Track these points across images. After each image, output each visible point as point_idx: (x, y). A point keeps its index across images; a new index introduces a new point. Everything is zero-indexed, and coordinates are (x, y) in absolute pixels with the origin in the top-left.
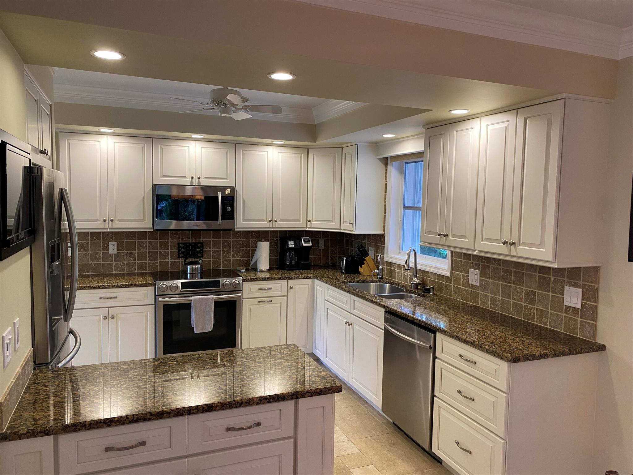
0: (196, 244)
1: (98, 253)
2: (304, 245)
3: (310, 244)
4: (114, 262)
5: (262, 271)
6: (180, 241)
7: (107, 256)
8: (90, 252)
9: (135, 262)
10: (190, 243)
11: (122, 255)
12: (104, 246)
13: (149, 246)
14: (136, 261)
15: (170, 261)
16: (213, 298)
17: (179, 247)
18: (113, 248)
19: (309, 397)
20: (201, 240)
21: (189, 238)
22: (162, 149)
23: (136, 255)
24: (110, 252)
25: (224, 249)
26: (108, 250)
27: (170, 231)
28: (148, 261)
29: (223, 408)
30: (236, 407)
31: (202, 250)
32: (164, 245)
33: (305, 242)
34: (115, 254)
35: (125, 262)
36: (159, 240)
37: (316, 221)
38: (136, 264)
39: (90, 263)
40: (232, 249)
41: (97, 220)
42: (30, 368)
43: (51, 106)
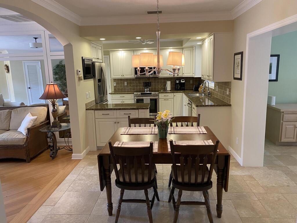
4: (126, 88)
5: (168, 91)
6: (144, 81)
8: (120, 85)
10: (147, 82)
12: (123, 83)
13: (135, 83)
15: (141, 88)
16: (150, 98)
17: (144, 83)
20: (150, 81)
22: (136, 53)
23: (132, 86)
25: (157, 84)
27: (141, 78)
28: (135, 88)
31: (151, 84)
32: (140, 83)
33: (182, 81)
34: (126, 85)
35: (129, 88)
36: (138, 81)
37: (185, 73)
38: (132, 89)
39: (120, 88)
40: (160, 84)
41: (120, 75)
42: (94, 103)
43: (101, 47)
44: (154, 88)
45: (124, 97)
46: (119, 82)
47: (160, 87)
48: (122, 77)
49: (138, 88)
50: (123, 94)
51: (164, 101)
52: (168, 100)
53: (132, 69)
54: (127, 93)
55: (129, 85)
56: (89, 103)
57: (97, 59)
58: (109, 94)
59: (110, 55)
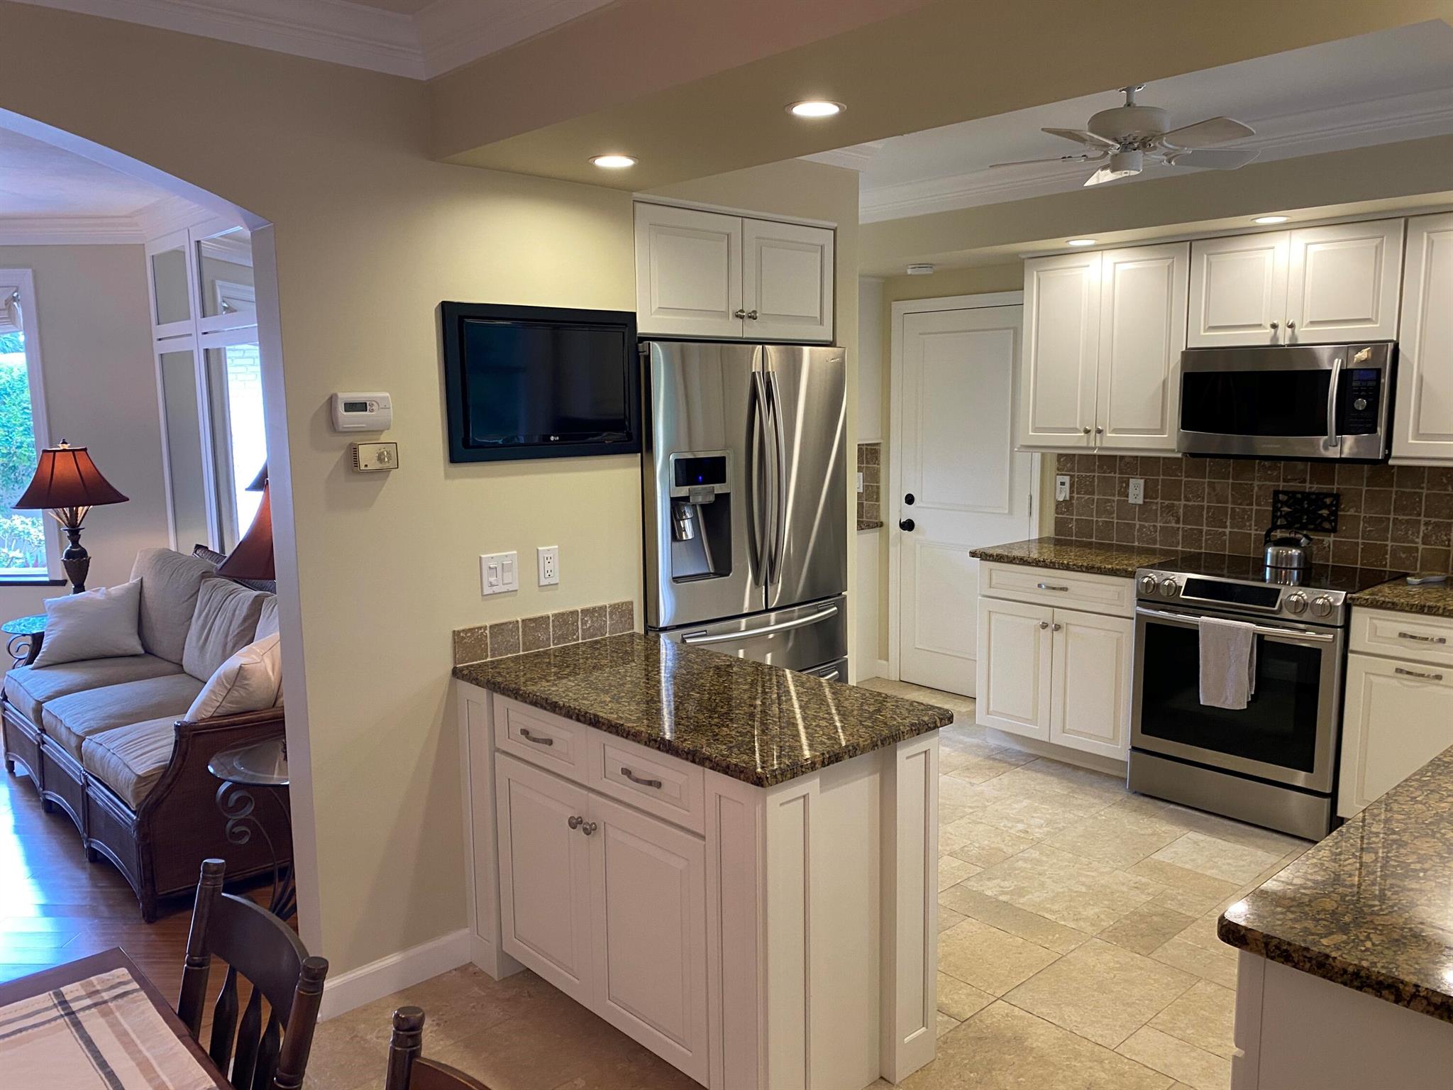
0: (1320, 496)
1: (1109, 501)
4: (1138, 523)
6: (1282, 485)
7: (1124, 508)
9: (1178, 526)
10: (1305, 493)
11: (1154, 508)
12: (1122, 487)
13: (1209, 494)
14: (1181, 525)
15: (1253, 532)
17: (1276, 501)
18: (1136, 491)
19: (711, 769)
20: (1336, 486)
21: (1304, 481)
22: (1209, 264)
23: (1181, 510)
24: (1131, 500)
25: (1400, 518)
26: (1127, 496)
27: (1257, 461)
28: (1205, 528)
30: (623, 736)
31: (1335, 513)
34: (1140, 505)
35: (1158, 525)
36: (1231, 481)
38: (1181, 533)
39: (1095, 519)
40: (1423, 519)
41: (1075, 430)
42: (608, 622)
43: (835, 230)
44: (1361, 546)
45: (1065, 589)
46: (1094, 476)
47: (1421, 547)
48: (1088, 443)
49: (1228, 530)
50: (1059, 569)
51: (1394, 682)
52: (1441, 682)
53: (1164, 383)
54: (1090, 569)
55: (1159, 500)
56: (521, 630)
57: (737, 316)
58: (973, 554)
59: (1023, 289)
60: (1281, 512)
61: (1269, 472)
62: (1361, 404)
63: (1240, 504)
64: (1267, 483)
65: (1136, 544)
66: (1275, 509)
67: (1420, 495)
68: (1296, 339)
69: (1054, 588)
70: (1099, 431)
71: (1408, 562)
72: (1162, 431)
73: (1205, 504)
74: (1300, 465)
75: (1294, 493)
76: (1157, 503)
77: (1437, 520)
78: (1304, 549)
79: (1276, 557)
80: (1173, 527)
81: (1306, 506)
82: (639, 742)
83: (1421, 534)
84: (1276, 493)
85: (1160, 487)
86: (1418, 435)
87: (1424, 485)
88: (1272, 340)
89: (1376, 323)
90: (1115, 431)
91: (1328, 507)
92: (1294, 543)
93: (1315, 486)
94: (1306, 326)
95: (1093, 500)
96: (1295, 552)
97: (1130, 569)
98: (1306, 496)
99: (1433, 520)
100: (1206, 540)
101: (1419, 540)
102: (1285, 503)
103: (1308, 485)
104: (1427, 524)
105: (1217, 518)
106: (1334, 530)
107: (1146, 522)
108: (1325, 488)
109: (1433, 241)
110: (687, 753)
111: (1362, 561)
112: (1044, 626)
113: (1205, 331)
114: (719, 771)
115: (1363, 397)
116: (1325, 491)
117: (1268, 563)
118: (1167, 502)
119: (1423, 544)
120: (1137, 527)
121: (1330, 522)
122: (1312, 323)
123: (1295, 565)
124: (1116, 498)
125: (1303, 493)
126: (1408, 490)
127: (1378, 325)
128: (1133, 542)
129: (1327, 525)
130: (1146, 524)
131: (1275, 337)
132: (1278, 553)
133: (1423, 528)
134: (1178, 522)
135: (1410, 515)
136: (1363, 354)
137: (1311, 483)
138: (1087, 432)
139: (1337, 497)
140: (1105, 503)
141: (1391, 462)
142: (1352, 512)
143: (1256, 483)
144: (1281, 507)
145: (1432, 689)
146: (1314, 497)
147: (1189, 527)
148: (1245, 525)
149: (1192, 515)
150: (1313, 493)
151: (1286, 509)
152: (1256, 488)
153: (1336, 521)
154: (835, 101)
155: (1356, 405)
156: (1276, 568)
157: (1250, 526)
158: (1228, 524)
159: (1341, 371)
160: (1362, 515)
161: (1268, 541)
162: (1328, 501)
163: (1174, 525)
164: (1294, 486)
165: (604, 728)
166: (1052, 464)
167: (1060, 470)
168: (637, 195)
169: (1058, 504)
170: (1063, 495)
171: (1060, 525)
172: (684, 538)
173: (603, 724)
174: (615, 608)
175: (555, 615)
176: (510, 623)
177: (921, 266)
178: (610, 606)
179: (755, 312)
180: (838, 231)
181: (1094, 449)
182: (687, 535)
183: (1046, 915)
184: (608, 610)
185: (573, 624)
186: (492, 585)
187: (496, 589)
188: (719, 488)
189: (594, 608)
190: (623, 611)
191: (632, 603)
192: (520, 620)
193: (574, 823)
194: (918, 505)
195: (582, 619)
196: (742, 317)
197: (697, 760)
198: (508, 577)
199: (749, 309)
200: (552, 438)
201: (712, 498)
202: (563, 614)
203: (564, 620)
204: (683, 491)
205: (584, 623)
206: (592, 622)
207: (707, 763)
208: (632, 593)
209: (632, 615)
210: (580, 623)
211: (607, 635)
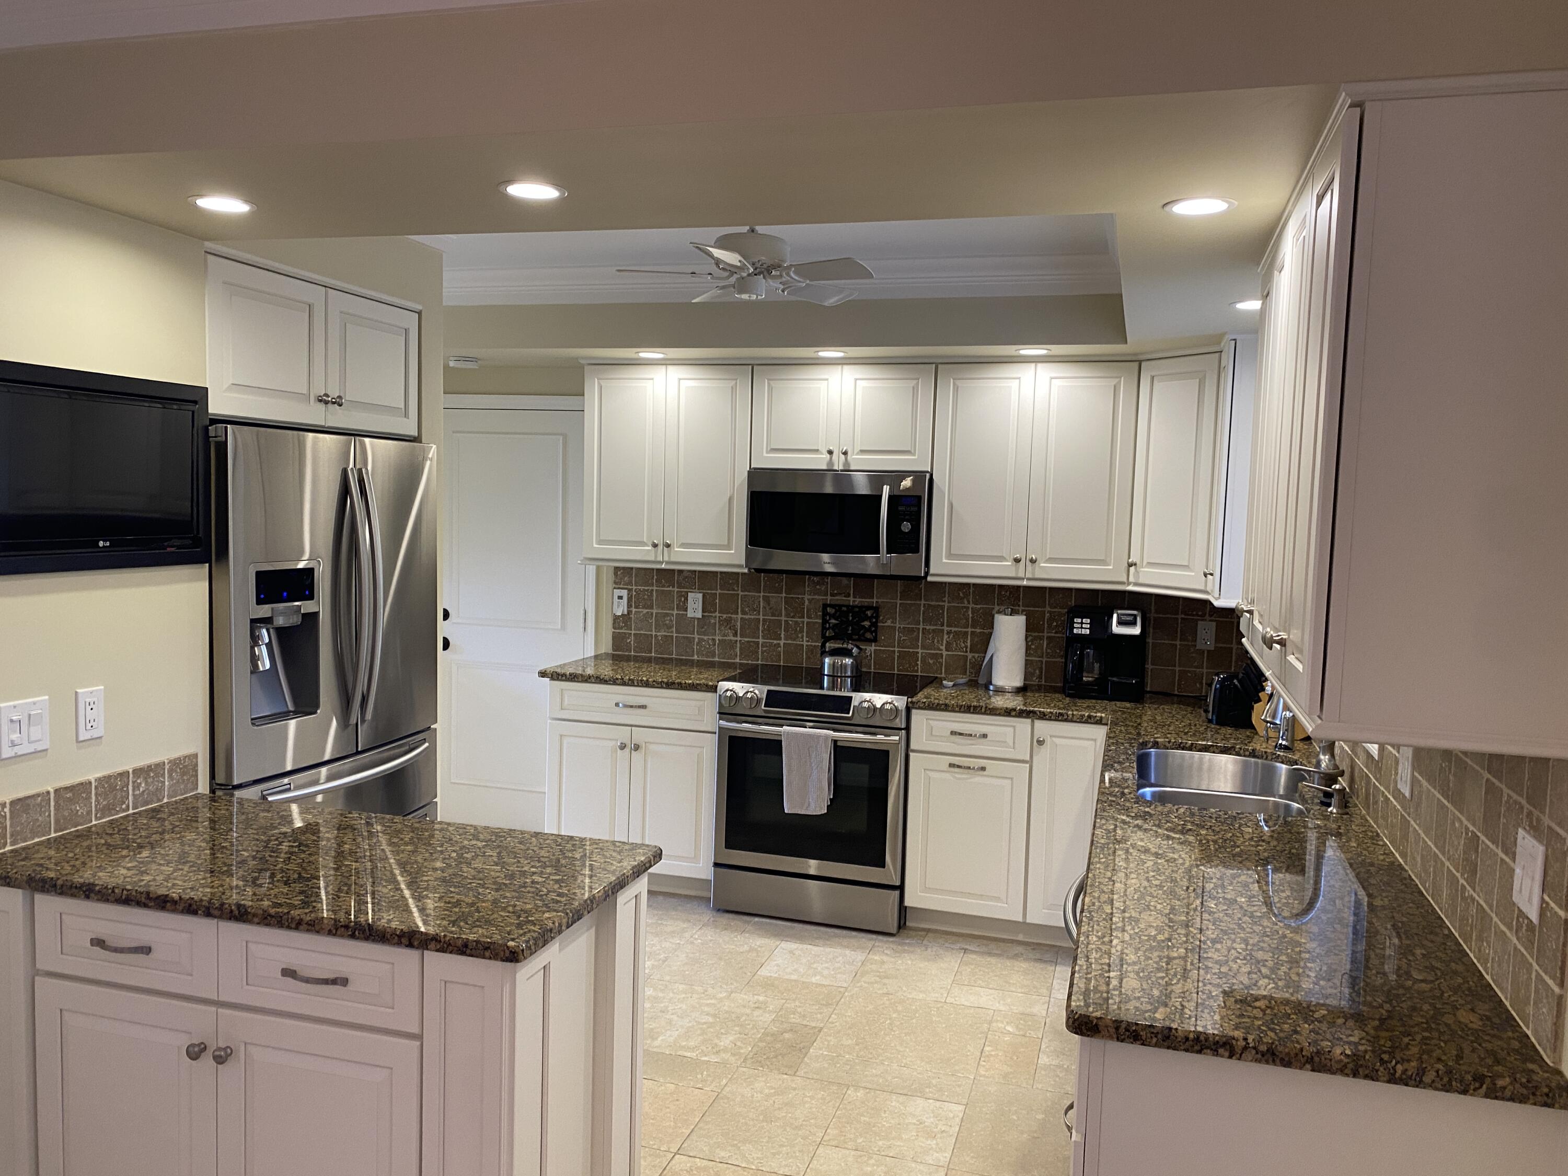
0: (863, 609)
1: (667, 615)
2: (1117, 629)
3: (1136, 631)
4: (696, 636)
5: (1000, 691)
6: (829, 599)
7: (683, 622)
8: (654, 611)
9: (736, 639)
10: (850, 606)
11: (713, 621)
12: (680, 600)
13: (764, 607)
14: (739, 638)
15: (805, 643)
16: (827, 737)
17: (825, 614)
18: (695, 605)
19: (437, 951)
20: (875, 600)
21: (849, 595)
22: (771, 389)
23: (739, 624)
24: (690, 614)
25: (928, 628)
26: (686, 610)
27: (807, 576)
28: (761, 640)
29: (266, 921)
30: (289, 927)
31: (875, 625)
32: (795, 609)
33: (1120, 623)
34: (698, 619)
35: (717, 638)
36: (784, 595)
37: (1150, 564)
38: (738, 645)
39: (654, 634)
40: (946, 628)
41: (643, 544)
42: (167, 783)
43: (420, 313)
44: (897, 654)
45: (643, 707)
46: (652, 590)
47: (945, 653)
48: (656, 557)
49: (782, 642)
50: (638, 686)
51: (947, 776)
52: (985, 773)
53: (730, 500)
54: (670, 685)
55: (717, 614)
56: (52, 803)
57: (320, 401)
58: (543, 674)
59: (583, 395)
60: (829, 624)
61: (818, 587)
62: (906, 527)
63: (793, 617)
64: (816, 597)
65: (696, 657)
66: (825, 621)
67: (942, 607)
68: (849, 466)
69: (631, 707)
70: (668, 546)
71: (935, 668)
72: (728, 547)
73: (761, 617)
74: (845, 581)
75: (841, 606)
76: (716, 617)
77: (956, 629)
78: (855, 658)
79: (833, 666)
80: (731, 640)
81: (851, 618)
82: (318, 932)
83: (945, 642)
84: (825, 606)
85: (717, 601)
86: (950, 555)
87: (946, 599)
88: (828, 465)
89: (914, 455)
90: (683, 545)
91: (869, 619)
92: (847, 653)
93: (858, 600)
94: (857, 454)
95: (652, 614)
96: (848, 661)
97: (711, 683)
98: (851, 608)
99: (953, 629)
100: (762, 653)
101: (943, 648)
102: (833, 616)
103: (851, 599)
104: (949, 633)
105: (772, 631)
106: (875, 640)
107: (705, 635)
108: (866, 601)
109: (958, 388)
110: (400, 937)
111: (898, 667)
112: (623, 747)
113: (767, 452)
114: (451, 952)
115: (908, 521)
116: (866, 604)
117: (826, 673)
118: (725, 616)
119: (947, 650)
120: (696, 640)
121: (872, 633)
122: (863, 452)
123: (849, 674)
124: (675, 612)
125: (847, 606)
126: (933, 603)
127: (916, 457)
128: (693, 656)
129: (868, 635)
130: (706, 638)
131: (831, 462)
132: (834, 662)
133: (946, 637)
134: (735, 635)
135: (936, 625)
136: (907, 483)
137: (854, 597)
138: (655, 546)
139: (876, 609)
140: (664, 616)
141: (929, 579)
142: (889, 623)
143: (807, 597)
144: (830, 619)
145: (978, 779)
146: (857, 609)
147: (746, 640)
148: (798, 637)
149: (749, 628)
150: (857, 606)
151: (833, 621)
152: (807, 603)
153: (876, 631)
154: (557, 185)
155: (903, 528)
156: (833, 676)
157: (802, 637)
158: (782, 636)
159: (890, 496)
160: (898, 625)
161: (824, 653)
162: (869, 613)
163: (733, 638)
164: (839, 599)
165: (256, 920)
166: (608, 577)
167: (617, 584)
168: (209, 245)
169: (616, 618)
170: (621, 609)
171: (618, 641)
172: (261, 669)
173: (254, 915)
174: (175, 763)
175: (99, 780)
176: (38, 795)
177: (467, 359)
178: (170, 762)
179: (340, 397)
180: (423, 313)
181: (661, 563)
182: (264, 665)
183: (688, 1054)
184: (167, 767)
185: (122, 789)
186: (13, 744)
187: (20, 750)
188: (307, 607)
189: (149, 766)
190: (185, 766)
191: (196, 756)
192: (52, 791)
193: (195, 1052)
194: (454, 621)
195: (134, 782)
196: (326, 403)
197: (416, 943)
198: (36, 732)
199: (334, 393)
200: (101, 544)
201: (296, 620)
202: (109, 777)
203: (110, 786)
204: (265, 611)
205: (136, 787)
206: (147, 783)
207: (432, 945)
208: (198, 746)
209: (197, 771)
210: (130, 788)
211: (165, 800)
